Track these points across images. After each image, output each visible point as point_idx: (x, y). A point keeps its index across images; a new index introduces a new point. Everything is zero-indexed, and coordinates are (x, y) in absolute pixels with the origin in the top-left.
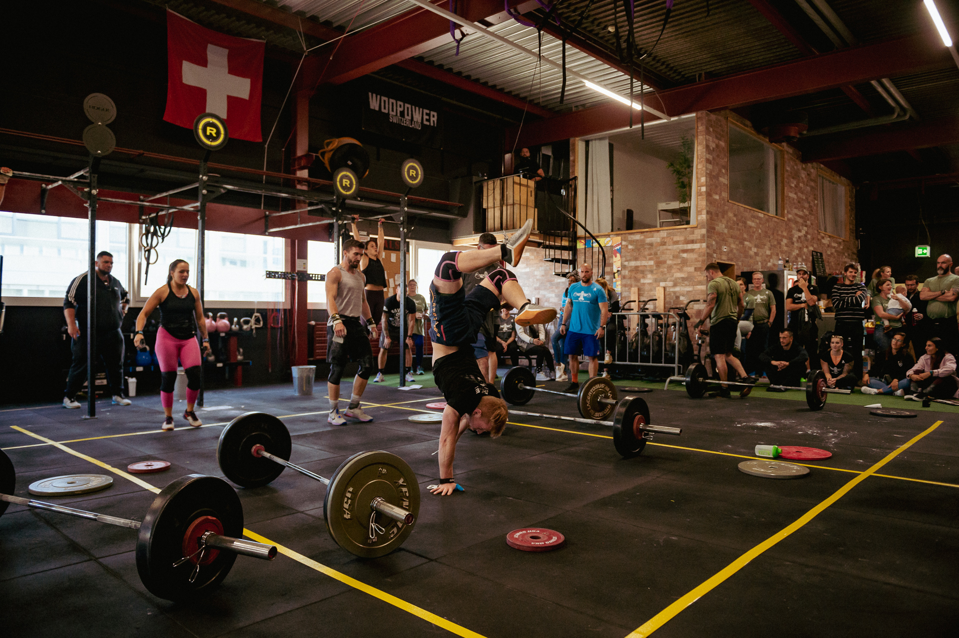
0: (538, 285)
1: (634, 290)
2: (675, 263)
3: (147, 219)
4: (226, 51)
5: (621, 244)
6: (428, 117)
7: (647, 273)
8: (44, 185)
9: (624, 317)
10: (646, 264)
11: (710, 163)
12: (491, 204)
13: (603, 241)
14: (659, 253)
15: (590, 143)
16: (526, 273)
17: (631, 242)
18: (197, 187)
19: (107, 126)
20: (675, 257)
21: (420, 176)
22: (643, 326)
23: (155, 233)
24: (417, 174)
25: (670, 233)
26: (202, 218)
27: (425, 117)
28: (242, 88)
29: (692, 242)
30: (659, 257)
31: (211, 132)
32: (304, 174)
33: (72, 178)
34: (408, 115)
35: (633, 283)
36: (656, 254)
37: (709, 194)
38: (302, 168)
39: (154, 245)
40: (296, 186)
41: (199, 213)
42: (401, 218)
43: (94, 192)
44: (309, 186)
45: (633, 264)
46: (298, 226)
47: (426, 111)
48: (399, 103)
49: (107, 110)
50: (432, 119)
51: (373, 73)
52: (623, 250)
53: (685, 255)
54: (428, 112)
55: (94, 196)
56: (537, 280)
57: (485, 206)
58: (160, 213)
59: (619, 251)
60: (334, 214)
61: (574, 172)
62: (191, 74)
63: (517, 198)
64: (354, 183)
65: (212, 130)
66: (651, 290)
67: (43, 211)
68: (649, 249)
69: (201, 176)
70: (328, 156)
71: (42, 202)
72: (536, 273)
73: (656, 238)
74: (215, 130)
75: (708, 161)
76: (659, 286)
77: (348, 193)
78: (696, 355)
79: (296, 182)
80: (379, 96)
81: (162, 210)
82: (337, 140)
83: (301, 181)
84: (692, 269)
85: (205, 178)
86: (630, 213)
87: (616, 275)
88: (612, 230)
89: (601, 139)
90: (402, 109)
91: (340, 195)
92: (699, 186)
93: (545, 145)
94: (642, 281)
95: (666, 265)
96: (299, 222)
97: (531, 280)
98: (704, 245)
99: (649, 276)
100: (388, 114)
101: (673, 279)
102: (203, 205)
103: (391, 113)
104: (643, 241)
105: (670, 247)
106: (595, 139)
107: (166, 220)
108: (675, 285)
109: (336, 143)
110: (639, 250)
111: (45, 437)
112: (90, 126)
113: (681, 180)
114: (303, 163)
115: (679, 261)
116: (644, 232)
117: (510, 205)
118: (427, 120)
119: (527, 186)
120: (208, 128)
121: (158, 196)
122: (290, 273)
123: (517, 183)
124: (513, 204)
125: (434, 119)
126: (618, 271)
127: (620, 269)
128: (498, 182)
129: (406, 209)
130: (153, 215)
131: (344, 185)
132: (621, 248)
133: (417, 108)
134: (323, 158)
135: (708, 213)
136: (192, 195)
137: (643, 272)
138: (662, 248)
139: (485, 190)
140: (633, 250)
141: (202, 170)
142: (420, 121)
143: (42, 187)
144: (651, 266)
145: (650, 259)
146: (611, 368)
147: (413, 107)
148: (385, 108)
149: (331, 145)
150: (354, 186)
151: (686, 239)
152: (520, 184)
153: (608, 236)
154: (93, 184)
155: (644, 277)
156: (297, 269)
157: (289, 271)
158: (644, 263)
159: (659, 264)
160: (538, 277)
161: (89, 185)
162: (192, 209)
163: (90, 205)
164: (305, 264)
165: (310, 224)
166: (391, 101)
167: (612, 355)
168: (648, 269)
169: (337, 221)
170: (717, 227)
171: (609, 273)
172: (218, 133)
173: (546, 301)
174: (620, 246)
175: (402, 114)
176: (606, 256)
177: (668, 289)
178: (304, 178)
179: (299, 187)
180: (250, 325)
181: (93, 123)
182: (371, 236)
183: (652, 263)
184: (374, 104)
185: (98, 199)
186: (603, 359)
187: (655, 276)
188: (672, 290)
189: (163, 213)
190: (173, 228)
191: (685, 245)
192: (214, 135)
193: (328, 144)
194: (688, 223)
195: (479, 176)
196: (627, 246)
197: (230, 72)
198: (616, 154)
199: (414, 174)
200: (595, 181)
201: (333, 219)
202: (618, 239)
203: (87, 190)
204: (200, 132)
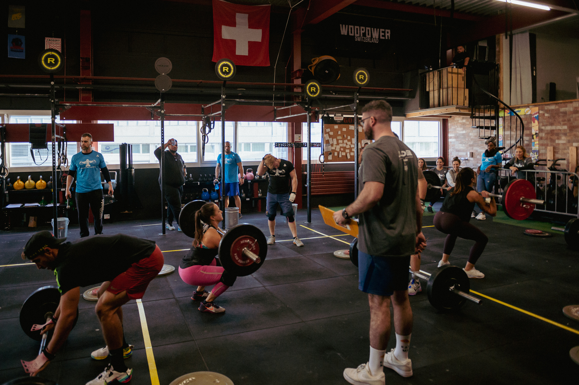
0: (472, 143)
1: (550, 149)
3: (204, 118)
4: (247, 16)
5: (539, 112)
6: (383, 34)
7: (561, 135)
10: (561, 128)
12: (431, 88)
13: (522, 112)
14: (572, 119)
15: (514, 36)
16: (463, 134)
17: (547, 111)
18: (221, 102)
19: (168, 75)
24: (365, 78)
26: (223, 120)
27: (382, 34)
28: (257, 35)
30: (572, 123)
32: (299, 82)
33: (155, 104)
34: (368, 35)
35: (549, 143)
36: (569, 120)
38: (297, 78)
40: (293, 89)
41: (221, 117)
42: (355, 108)
43: (163, 111)
44: (301, 90)
45: (549, 128)
47: (381, 30)
48: (362, 28)
49: (167, 66)
50: (387, 34)
51: (339, 11)
52: (540, 118)
54: (383, 30)
55: (163, 114)
56: (472, 139)
57: (427, 90)
59: (538, 118)
60: (307, 109)
61: (499, 60)
62: (227, 33)
63: (450, 83)
64: (319, 89)
65: (226, 69)
66: (565, 149)
67: (152, 119)
68: (563, 116)
69: (222, 96)
70: (313, 68)
71: (152, 114)
72: (470, 134)
73: (569, 108)
74: (228, 68)
76: (572, 146)
77: (315, 96)
79: (294, 87)
80: (347, 26)
82: (318, 58)
83: (297, 86)
85: (224, 97)
86: (552, 86)
87: (535, 137)
88: (534, 101)
89: (522, 32)
90: (364, 32)
91: (309, 97)
93: (482, 40)
94: (557, 141)
96: (290, 114)
97: (467, 139)
99: (563, 138)
100: (354, 36)
102: (223, 113)
103: (356, 35)
104: (558, 110)
106: (518, 33)
109: (317, 60)
110: (554, 117)
112: (159, 76)
114: (298, 75)
116: (559, 103)
117: (446, 88)
118: (383, 36)
119: (459, 74)
120: (224, 68)
121: (208, 106)
122: (290, 144)
123: (450, 73)
124: (447, 88)
125: (388, 34)
126: (536, 134)
127: (538, 132)
128: (436, 73)
129: (358, 101)
131: (312, 91)
132: (538, 116)
133: (375, 29)
134: (311, 69)
137: (557, 135)
138: (574, 116)
139: (428, 78)
140: (549, 117)
141: (222, 92)
142: (377, 37)
144: (565, 130)
145: (564, 125)
147: (372, 29)
148: (351, 33)
149: (315, 62)
150: (318, 92)
152: (452, 73)
153: (528, 106)
154: (162, 107)
155: (558, 139)
156: (295, 140)
157: (290, 142)
158: (559, 127)
160: (472, 137)
161: (160, 108)
163: (161, 119)
164: (300, 137)
165: (296, 115)
166: (356, 27)
168: (562, 132)
169: (308, 114)
171: (527, 135)
173: (478, 155)
174: (538, 114)
175: (364, 35)
176: (525, 122)
178: (299, 84)
179: (295, 90)
180: (266, 175)
181: (160, 74)
182: (344, 116)
183: (565, 127)
184: (344, 31)
185: (165, 115)
187: (569, 138)
190: (215, 122)
192: (228, 71)
193: (314, 61)
195: (424, 69)
196: (544, 114)
197: (249, 28)
198: (538, 41)
199: (362, 78)
200: (518, 65)
201: (306, 113)
202: (536, 109)
203: (159, 110)
204: (219, 70)
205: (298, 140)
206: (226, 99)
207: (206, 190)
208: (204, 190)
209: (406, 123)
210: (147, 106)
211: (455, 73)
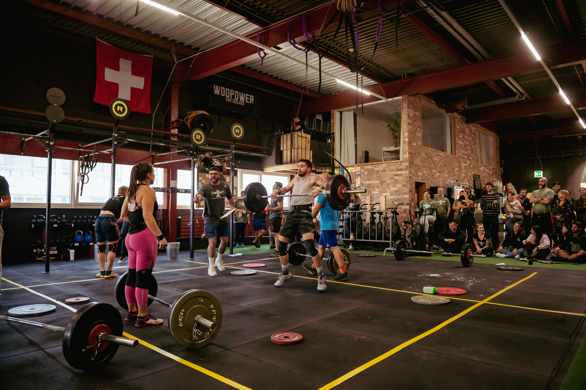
1: (368, 197)
2: (391, 182)
3: (83, 158)
4: (130, 62)
5: (360, 171)
6: (248, 99)
7: (375, 188)
8: (23, 139)
9: (361, 213)
10: (375, 183)
11: (411, 125)
12: (285, 148)
13: (350, 170)
14: (382, 176)
15: (343, 113)
17: (366, 170)
18: (112, 140)
19: (60, 106)
20: (391, 178)
21: (242, 133)
22: (373, 218)
23: (87, 166)
24: (240, 132)
25: (388, 165)
26: (114, 158)
27: (247, 98)
28: (139, 83)
29: (401, 170)
30: (382, 179)
31: (120, 109)
32: (175, 131)
33: (38, 135)
34: (237, 97)
35: (368, 193)
36: (380, 177)
37: (410, 143)
38: (174, 128)
39: (86, 173)
40: (170, 139)
41: (112, 155)
42: (231, 157)
43: (52, 143)
44: (178, 138)
45: (367, 182)
46: (171, 162)
47: (247, 95)
48: (231, 90)
49: (60, 97)
50: (251, 99)
51: (217, 74)
52: (361, 175)
53: (397, 178)
54: (248, 95)
55: (51, 146)
57: (282, 149)
58: (90, 155)
59: (360, 175)
60: (192, 155)
61: (333, 130)
62: (110, 75)
63: (300, 145)
64: (203, 137)
66: (378, 198)
67: (22, 153)
68: (377, 174)
69: (114, 134)
70: (189, 121)
71: (22, 148)
73: (380, 167)
74: (122, 108)
75: (409, 124)
76: (382, 195)
77: (199, 143)
78: (403, 236)
79: (171, 136)
80: (219, 87)
81: (91, 153)
82: (195, 112)
83: (174, 135)
84: (400, 186)
85: (116, 135)
86: (367, 153)
88: (356, 163)
89: (349, 111)
90: (233, 94)
91: (195, 144)
92: (404, 138)
93: (318, 114)
94: (373, 192)
95: (386, 183)
96: (171, 159)
98: (407, 172)
99: (377, 189)
100: (225, 97)
101: (390, 191)
102: (114, 150)
103: (226, 96)
104: (373, 169)
105: (388, 173)
106: (346, 111)
107: (94, 158)
108: (391, 195)
109: (194, 114)
110: (370, 174)
111: (19, 284)
112: (50, 107)
113: (394, 134)
114: (175, 125)
115: (393, 181)
116: (373, 164)
117: (296, 149)
118: (248, 100)
119: (306, 138)
120: (118, 107)
121: (89, 145)
122: (167, 189)
123: (300, 136)
124: (298, 148)
125: (252, 100)
126: (359, 186)
127: (360, 185)
128: (289, 136)
129: (234, 152)
130: (86, 155)
131: (197, 138)
132: (360, 173)
133: (242, 93)
134: (187, 122)
135: (409, 153)
136: (109, 144)
137: (373, 187)
138: (383, 173)
139: (282, 140)
140: (367, 174)
141: (114, 130)
142: (243, 101)
143: (22, 139)
145: (377, 180)
146: (354, 243)
147: (240, 93)
148: (223, 94)
150: (203, 139)
151: (397, 168)
152: (302, 137)
153: (353, 166)
154: (51, 139)
155: (373, 190)
156: (171, 186)
157: (166, 187)
158: (374, 182)
159: (382, 182)
161: (49, 139)
162: (108, 153)
163: (49, 151)
164: (176, 183)
165: (178, 161)
166: (227, 89)
167: (355, 235)
168: (376, 185)
169: (193, 159)
170: (415, 162)
172: (124, 110)
175: (233, 97)
176: (352, 178)
177: (387, 197)
178: (176, 134)
179: (172, 139)
181: (51, 104)
183: (378, 182)
184: (217, 91)
185: (54, 148)
186: (349, 238)
187: (380, 190)
188: (390, 197)
189: (92, 154)
190: (98, 163)
191: (397, 172)
192: (122, 111)
193: (190, 114)
194: (399, 159)
195: (278, 132)
196: (364, 172)
197: (132, 74)
198: (358, 119)
199: (238, 132)
200: (346, 135)
201: (191, 158)
202: (359, 168)
203: (48, 142)
204: (114, 109)
205: (173, 186)
206: (118, 138)
207: (81, 232)
208: (77, 232)
209: (263, 176)
211: (304, 137)
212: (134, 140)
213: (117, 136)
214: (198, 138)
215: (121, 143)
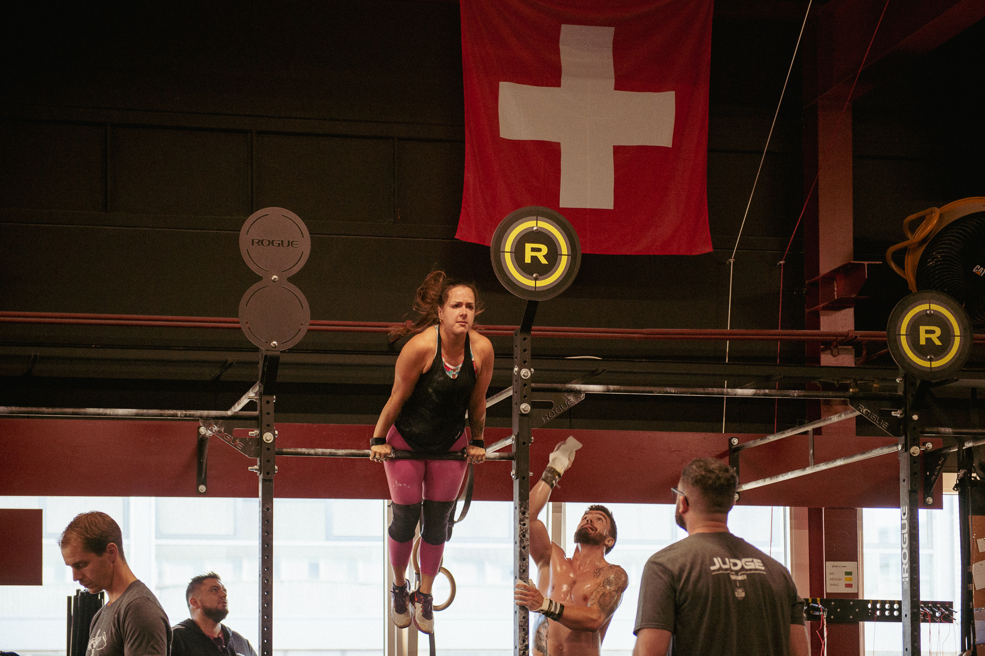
4: (607, 34)
8: (202, 430)
18: (511, 397)
19: (289, 279)
26: (521, 475)
28: (653, 119)
31: (535, 254)
32: (841, 321)
33: (237, 408)
38: (837, 306)
41: (514, 463)
43: (268, 437)
44: (858, 354)
46: (809, 471)
49: (290, 244)
55: (269, 447)
60: (899, 429)
62: (521, 113)
64: (957, 331)
65: (539, 250)
67: (202, 488)
69: (516, 369)
70: (911, 261)
71: (200, 466)
74: (545, 249)
77: (937, 364)
79: (819, 347)
82: (937, 211)
83: (833, 342)
85: (526, 373)
91: (911, 373)
109: (933, 221)
112: (255, 287)
114: (837, 290)
120: (528, 246)
131: (923, 342)
134: (902, 266)
141: (517, 351)
143: (199, 433)
150: (957, 342)
154: (266, 419)
156: (828, 590)
161: (257, 422)
162: (500, 454)
163: (260, 470)
165: (839, 463)
169: (906, 448)
172: (554, 255)
178: (843, 334)
179: (827, 359)
181: (260, 278)
185: (277, 454)
192: (544, 261)
193: (914, 226)
197: (619, 86)
201: (897, 445)
203: (254, 433)
204: (508, 259)
205: (842, 589)
206: (533, 385)
210: (205, 413)
212: (611, 387)
213: (533, 379)
214: (928, 340)
215: (549, 405)
